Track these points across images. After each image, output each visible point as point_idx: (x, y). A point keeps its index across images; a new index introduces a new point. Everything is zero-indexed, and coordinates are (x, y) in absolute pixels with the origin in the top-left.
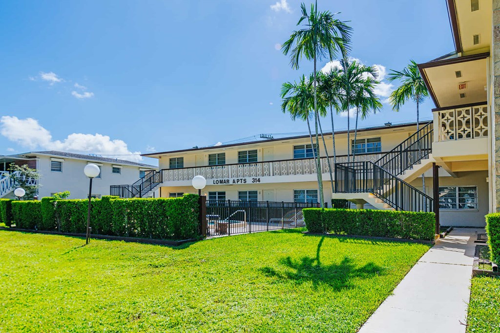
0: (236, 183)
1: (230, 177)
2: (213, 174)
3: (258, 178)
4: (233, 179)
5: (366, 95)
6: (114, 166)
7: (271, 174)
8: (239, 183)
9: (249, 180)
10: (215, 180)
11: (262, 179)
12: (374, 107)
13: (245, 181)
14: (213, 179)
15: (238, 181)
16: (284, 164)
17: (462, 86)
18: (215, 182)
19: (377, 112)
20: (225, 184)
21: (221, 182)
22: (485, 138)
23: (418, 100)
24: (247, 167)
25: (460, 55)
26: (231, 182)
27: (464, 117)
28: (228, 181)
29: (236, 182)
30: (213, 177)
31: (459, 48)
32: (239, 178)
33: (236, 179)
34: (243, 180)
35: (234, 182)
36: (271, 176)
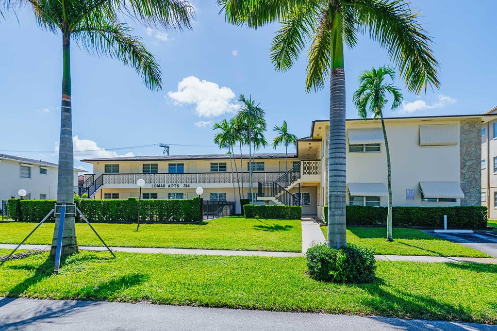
1: (166, 182)
2: (151, 180)
3: (188, 184)
4: (168, 184)
5: (259, 137)
6: (42, 168)
7: (198, 182)
8: (174, 187)
9: (181, 186)
10: (154, 184)
11: (190, 184)
12: (264, 144)
13: (178, 186)
14: (151, 184)
15: (172, 186)
16: (202, 176)
17: (310, 148)
18: (153, 186)
19: (266, 147)
20: (161, 187)
21: (159, 186)
22: (319, 175)
23: (286, 145)
24: (174, 176)
25: (312, 138)
26: (167, 186)
27: (312, 165)
28: (164, 186)
29: (171, 186)
30: (151, 182)
31: (312, 136)
32: (174, 184)
33: (171, 185)
34: (176, 186)
35: (169, 186)
36: (198, 183)
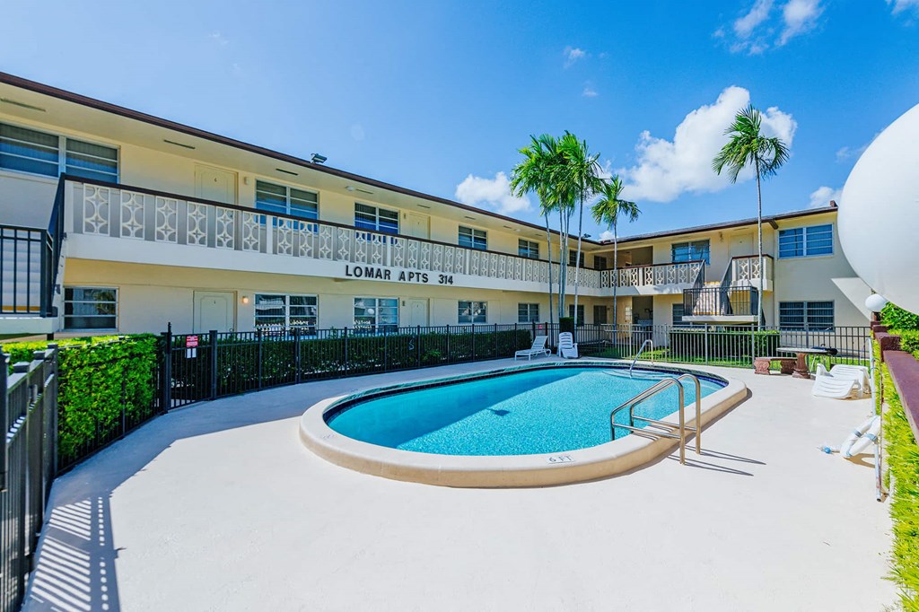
0: (407, 281)
1: (389, 263)
3: (449, 275)
7: (468, 271)
8: (414, 280)
10: (352, 266)
11: (456, 277)
13: (426, 278)
14: (342, 264)
15: (411, 275)
18: (351, 272)
20: (379, 278)
21: (369, 273)
26: (395, 277)
28: (388, 273)
29: (406, 276)
32: (414, 271)
33: (406, 271)
34: (421, 276)
35: (402, 277)
36: (467, 276)
